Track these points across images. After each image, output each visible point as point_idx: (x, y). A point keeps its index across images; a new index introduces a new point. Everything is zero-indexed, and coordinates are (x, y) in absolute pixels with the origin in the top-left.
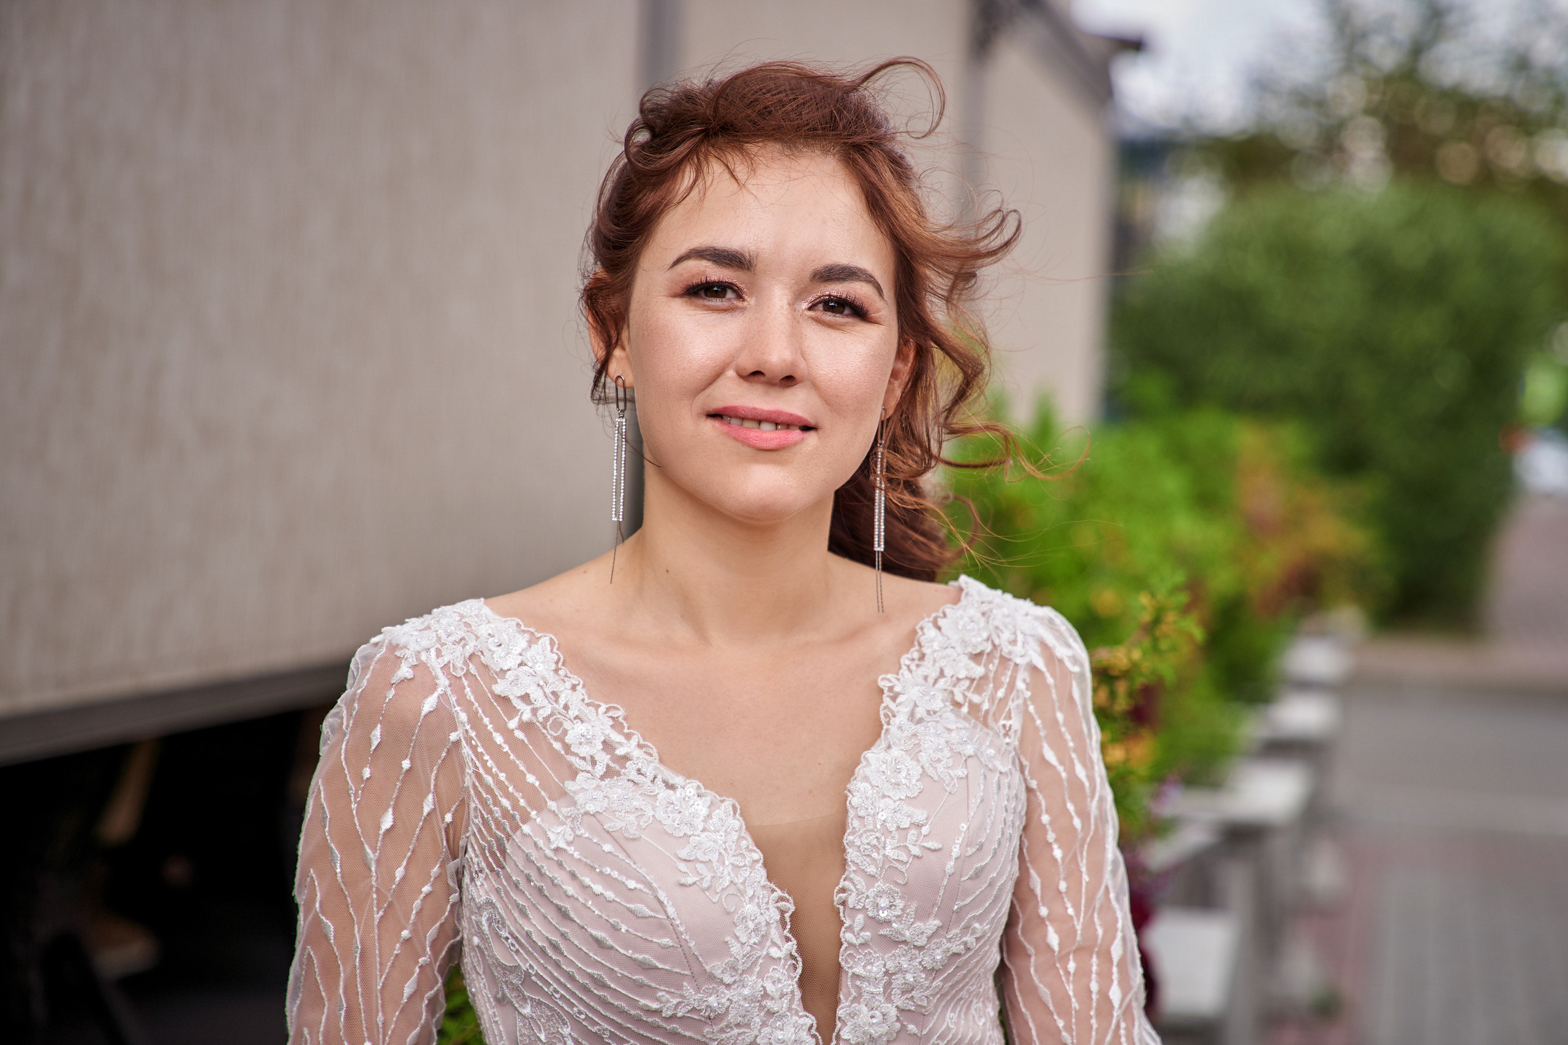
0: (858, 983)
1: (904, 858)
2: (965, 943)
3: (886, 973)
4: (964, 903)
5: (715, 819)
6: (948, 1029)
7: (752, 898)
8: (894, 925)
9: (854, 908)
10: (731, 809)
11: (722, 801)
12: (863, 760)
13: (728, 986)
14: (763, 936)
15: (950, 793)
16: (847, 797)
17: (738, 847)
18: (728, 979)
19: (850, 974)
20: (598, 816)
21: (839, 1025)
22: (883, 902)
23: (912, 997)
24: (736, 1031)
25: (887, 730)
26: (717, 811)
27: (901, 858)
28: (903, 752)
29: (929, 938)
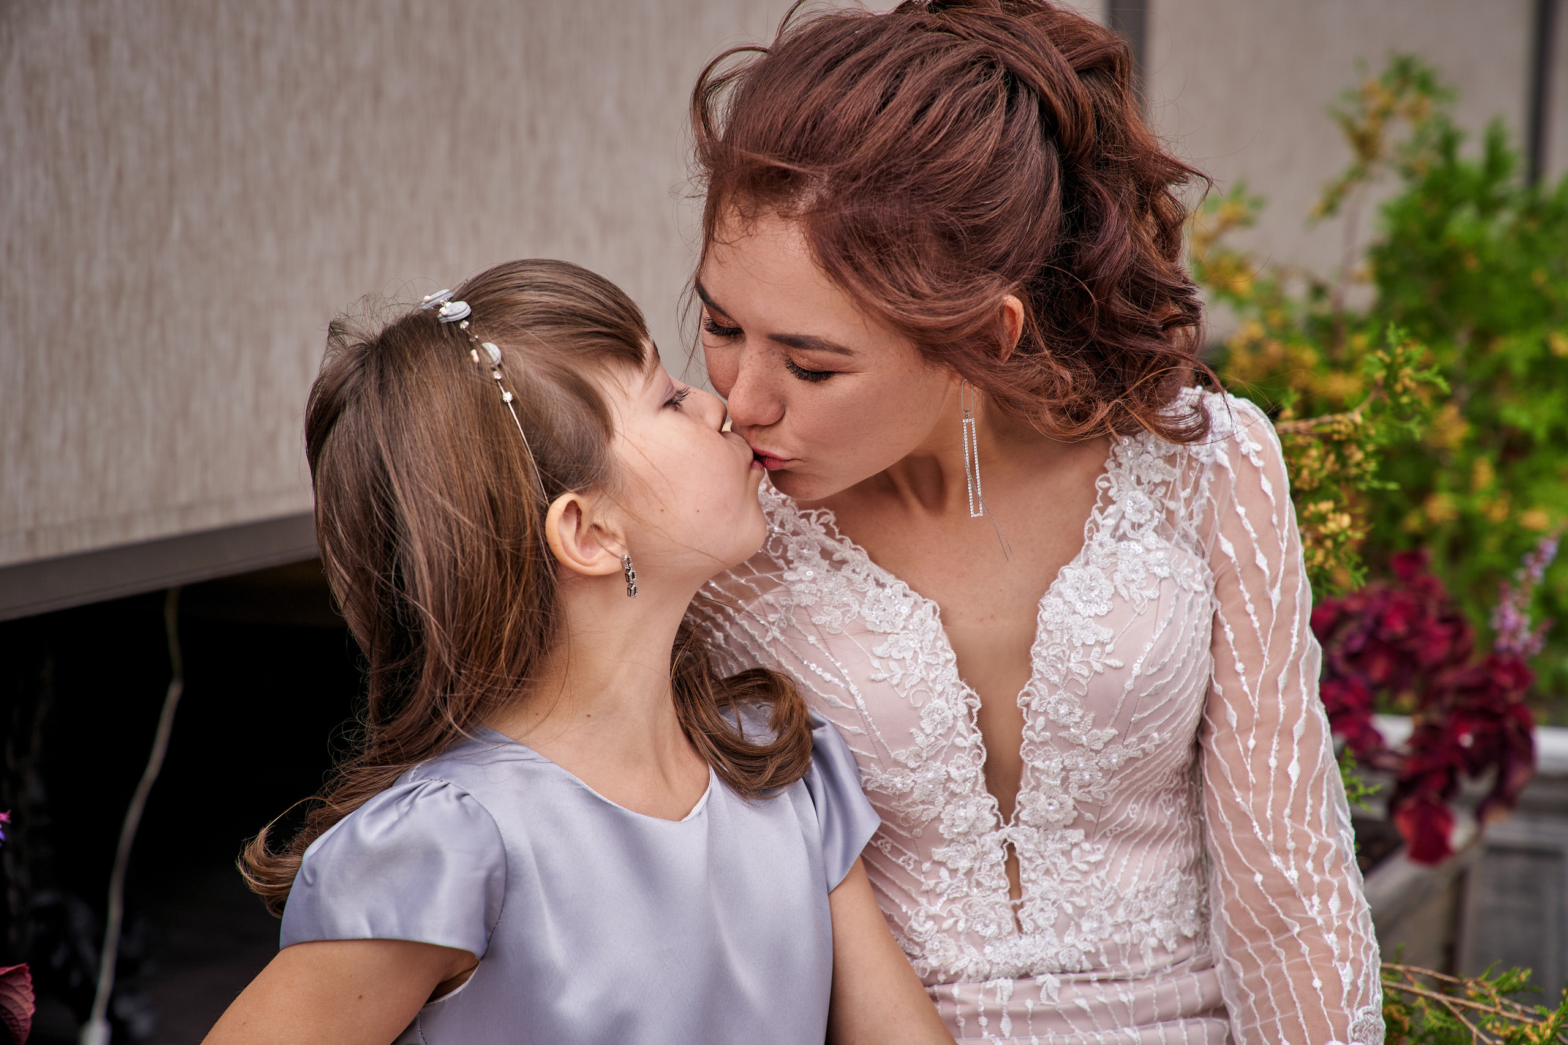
0: (1037, 774)
1: (1086, 672)
2: (1143, 750)
3: (1064, 769)
4: (1142, 716)
5: (916, 619)
6: (1128, 818)
7: (941, 694)
8: (1072, 729)
9: (1036, 711)
10: (931, 610)
11: (925, 602)
12: (1059, 576)
13: (913, 770)
14: (949, 728)
15: (1139, 614)
16: (1038, 610)
17: (934, 646)
18: (912, 764)
19: (1030, 766)
20: (809, 610)
21: (1018, 808)
22: (1063, 710)
23: (1090, 791)
24: (921, 807)
25: (1089, 545)
26: (918, 612)
27: (1083, 672)
28: (1100, 570)
29: (1106, 745)
